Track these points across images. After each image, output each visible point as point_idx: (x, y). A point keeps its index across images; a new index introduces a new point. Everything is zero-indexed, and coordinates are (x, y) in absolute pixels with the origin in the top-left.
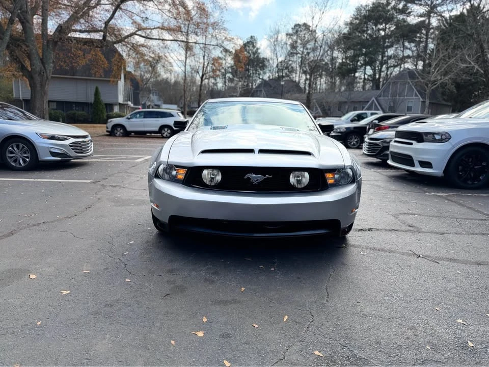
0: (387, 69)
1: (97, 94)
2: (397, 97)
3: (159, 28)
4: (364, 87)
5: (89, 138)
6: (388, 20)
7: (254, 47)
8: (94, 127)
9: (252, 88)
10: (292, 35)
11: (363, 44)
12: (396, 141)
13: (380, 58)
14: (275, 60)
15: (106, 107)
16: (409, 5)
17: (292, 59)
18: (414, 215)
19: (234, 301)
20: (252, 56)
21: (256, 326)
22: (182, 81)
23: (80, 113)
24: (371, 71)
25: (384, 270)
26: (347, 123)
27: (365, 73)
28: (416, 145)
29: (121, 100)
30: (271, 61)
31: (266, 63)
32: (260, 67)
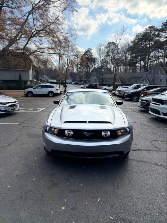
0: (151, 62)
1: (20, 76)
2: (156, 75)
3: (47, 48)
4: (140, 70)
5: (17, 102)
6: (151, 40)
7: (90, 53)
8: (19, 91)
9: (89, 72)
10: (107, 47)
11: (140, 51)
12: (152, 103)
13: (147, 57)
14: (100, 59)
15: (24, 82)
16: (161, 33)
17: (108, 58)
18: (159, 141)
19: (78, 191)
20: (89, 57)
21: (87, 204)
22: (58, 69)
23: (12, 85)
24: (143, 63)
25: (143, 173)
26: (132, 90)
27: (141, 64)
28: (161, 106)
29: (31, 79)
30: (98, 59)
31: (96, 60)
32: (93, 62)
